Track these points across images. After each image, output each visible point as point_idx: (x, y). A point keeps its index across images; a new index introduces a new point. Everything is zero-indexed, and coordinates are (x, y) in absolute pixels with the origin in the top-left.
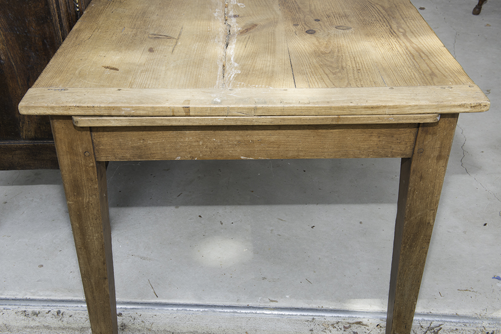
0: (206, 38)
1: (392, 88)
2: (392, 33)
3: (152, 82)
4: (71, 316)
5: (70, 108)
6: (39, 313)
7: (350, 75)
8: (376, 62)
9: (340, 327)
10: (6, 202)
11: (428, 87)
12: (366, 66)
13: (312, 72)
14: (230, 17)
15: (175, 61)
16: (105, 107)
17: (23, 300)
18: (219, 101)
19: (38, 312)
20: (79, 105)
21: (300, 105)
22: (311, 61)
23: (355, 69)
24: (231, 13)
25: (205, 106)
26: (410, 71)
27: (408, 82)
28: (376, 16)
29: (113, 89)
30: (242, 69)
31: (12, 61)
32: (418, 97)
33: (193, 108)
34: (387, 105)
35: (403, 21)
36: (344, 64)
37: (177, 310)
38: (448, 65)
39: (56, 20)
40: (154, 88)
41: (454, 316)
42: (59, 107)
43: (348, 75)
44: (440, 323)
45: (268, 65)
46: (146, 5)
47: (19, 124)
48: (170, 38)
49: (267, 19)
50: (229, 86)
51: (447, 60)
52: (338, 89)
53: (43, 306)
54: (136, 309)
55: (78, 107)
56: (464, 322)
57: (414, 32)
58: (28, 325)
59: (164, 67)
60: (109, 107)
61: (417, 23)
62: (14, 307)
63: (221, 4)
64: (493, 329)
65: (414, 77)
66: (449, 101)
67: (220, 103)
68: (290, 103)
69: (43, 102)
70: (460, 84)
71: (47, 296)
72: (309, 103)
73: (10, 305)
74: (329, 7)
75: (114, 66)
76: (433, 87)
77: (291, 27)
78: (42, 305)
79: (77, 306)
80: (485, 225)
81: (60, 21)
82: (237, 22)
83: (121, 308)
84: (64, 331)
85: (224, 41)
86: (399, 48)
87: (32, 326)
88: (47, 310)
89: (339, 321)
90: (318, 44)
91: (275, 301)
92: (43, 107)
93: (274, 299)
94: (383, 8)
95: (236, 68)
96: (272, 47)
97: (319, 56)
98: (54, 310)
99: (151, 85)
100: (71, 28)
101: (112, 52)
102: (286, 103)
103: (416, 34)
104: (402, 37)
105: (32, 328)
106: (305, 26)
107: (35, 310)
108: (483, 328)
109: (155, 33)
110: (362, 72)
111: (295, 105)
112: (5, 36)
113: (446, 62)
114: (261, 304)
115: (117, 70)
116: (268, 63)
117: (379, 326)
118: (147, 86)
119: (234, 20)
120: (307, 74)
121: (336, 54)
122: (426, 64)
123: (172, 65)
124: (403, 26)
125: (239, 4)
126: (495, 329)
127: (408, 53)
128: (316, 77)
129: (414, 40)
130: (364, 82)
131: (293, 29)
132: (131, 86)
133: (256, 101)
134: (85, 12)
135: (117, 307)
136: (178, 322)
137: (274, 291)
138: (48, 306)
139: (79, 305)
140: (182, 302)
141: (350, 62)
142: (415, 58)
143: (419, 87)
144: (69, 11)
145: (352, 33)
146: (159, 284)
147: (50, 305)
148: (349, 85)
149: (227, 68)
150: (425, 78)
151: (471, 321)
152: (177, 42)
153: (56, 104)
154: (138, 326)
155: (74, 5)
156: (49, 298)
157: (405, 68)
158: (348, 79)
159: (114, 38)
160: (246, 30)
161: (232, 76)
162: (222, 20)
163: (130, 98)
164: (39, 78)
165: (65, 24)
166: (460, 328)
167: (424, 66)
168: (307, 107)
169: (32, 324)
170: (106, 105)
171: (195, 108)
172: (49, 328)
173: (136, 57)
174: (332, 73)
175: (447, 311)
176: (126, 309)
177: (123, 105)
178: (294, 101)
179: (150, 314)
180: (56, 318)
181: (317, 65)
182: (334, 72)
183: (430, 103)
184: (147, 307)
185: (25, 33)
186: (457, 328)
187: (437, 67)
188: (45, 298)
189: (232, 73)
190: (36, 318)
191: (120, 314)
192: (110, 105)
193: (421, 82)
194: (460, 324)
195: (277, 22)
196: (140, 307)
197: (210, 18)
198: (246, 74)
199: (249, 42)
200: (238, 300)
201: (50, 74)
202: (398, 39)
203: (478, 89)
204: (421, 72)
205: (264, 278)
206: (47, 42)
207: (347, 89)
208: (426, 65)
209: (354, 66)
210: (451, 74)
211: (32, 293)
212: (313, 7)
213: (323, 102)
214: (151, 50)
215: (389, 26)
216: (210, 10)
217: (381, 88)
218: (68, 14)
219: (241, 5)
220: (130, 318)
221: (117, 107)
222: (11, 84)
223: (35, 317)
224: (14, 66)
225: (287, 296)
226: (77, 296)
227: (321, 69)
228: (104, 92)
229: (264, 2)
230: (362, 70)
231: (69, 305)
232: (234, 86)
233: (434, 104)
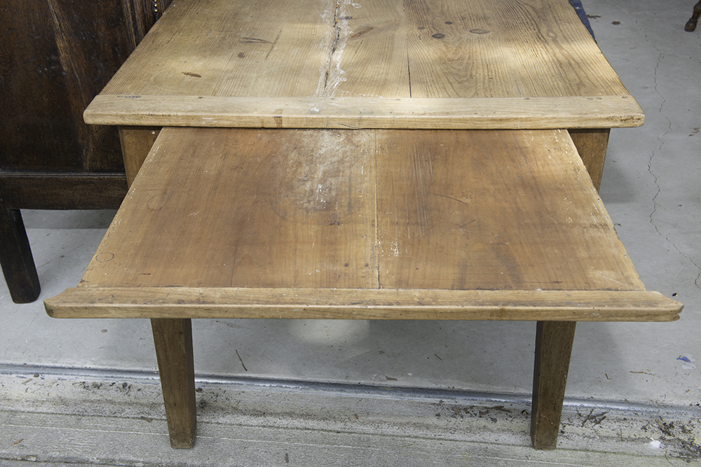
0: (308, 43)
1: (528, 99)
2: (540, 38)
3: (239, 90)
4: (139, 390)
5: (142, 116)
6: (101, 385)
7: (479, 84)
8: (514, 71)
9: (475, 412)
10: (63, 256)
11: (572, 97)
12: (500, 74)
13: (433, 81)
14: (341, 19)
15: (268, 68)
16: (183, 116)
17: (82, 369)
18: (317, 110)
19: (99, 384)
20: (153, 114)
21: (413, 117)
22: (434, 68)
23: (487, 78)
24: (343, 15)
25: (300, 116)
26: (554, 80)
27: (549, 92)
28: (523, 18)
29: (193, 97)
30: (348, 77)
31: (76, 73)
32: (557, 109)
33: (285, 118)
34: (519, 117)
35: (555, 24)
36: (474, 73)
37: (271, 386)
38: (601, 74)
39: (129, 23)
40: (241, 96)
41: (622, 403)
42: (130, 116)
43: (476, 85)
44: (604, 411)
45: (381, 72)
46: (239, 5)
47: (82, 151)
48: (265, 42)
49: (387, 22)
50: (330, 95)
51: (603, 69)
52: (461, 99)
53: (106, 377)
54: (219, 383)
55: (152, 115)
56: (635, 411)
57: (567, 36)
58: (88, 399)
59: (255, 74)
60: (188, 116)
61: (572, 26)
62: (71, 377)
63: (332, 4)
64: (672, 420)
65: (557, 86)
66: (595, 113)
67: (318, 113)
68: (402, 114)
69: (112, 110)
70: (612, 95)
71: (111, 365)
72: (424, 114)
73: (66, 375)
74: (466, 8)
75: (196, 73)
76: (578, 97)
77: (415, 30)
78: (105, 375)
79: (148, 379)
80: (674, 295)
81: (135, 23)
82: (349, 25)
83: (201, 382)
84: (131, 407)
85: (331, 45)
86: (544, 55)
87: (92, 399)
88: (111, 382)
89: (475, 405)
90: (446, 50)
91: (393, 379)
92: (111, 115)
93: (392, 377)
94: (533, 8)
95: (341, 76)
96: (389, 52)
97: (445, 63)
98: (120, 382)
99: (238, 93)
100: (146, 31)
101: (194, 57)
102: (398, 114)
103: (569, 39)
104: (551, 43)
105: (92, 402)
106: (433, 30)
107: (97, 381)
108: (659, 418)
109: (248, 37)
110: (495, 81)
111: (408, 117)
112: (69, 42)
113: (600, 71)
114: (375, 383)
115: (200, 76)
116: (382, 71)
117: (524, 413)
118: (233, 94)
119: (345, 22)
120: (427, 82)
121: (465, 61)
122: (575, 72)
123: (265, 72)
124: (554, 30)
125: (353, 5)
126: (675, 420)
127: (555, 60)
128: (437, 86)
129: (565, 46)
130: (495, 92)
131: (417, 33)
132: (214, 94)
133: (362, 111)
134: (164, 14)
135: (196, 380)
136: (271, 401)
137: (393, 368)
138: (112, 377)
139: (150, 378)
140: (276, 377)
141: (481, 70)
142: (563, 66)
143: (560, 98)
144: (145, 12)
145: (489, 37)
146: (248, 356)
147: (114, 376)
148: (476, 95)
149: (331, 76)
150: (570, 88)
151: (644, 409)
152: (273, 47)
153: (127, 111)
154: (221, 404)
155: (152, 4)
156: (113, 368)
157: (549, 77)
158: (476, 89)
159: (198, 42)
160: (359, 34)
161: (336, 85)
162: (331, 22)
163: (212, 107)
164: (108, 85)
165: (140, 27)
166: (630, 418)
167: (572, 75)
168: (422, 119)
169: (93, 397)
170: (184, 114)
171: (288, 118)
172: (112, 403)
173: (223, 64)
174: (458, 82)
175: (613, 397)
176: (207, 383)
177: (204, 114)
178: (406, 112)
179: (237, 390)
180: (121, 391)
181: (440, 73)
182: (460, 80)
183: (571, 116)
184: (233, 382)
185: (93, 38)
186: (626, 417)
187: (587, 76)
188: (109, 368)
189: (335, 82)
190: (98, 390)
191: (200, 390)
192: (188, 114)
193: (564, 93)
194: (629, 413)
195: (398, 25)
196: (224, 382)
197: (316, 20)
198: (353, 82)
199: (360, 47)
200: (347, 377)
201: (121, 80)
202: (546, 45)
203: (634, 100)
204: (567, 81)
205: (381, 352)
206: (119, 49)
207: (473, 99)
208: (574, 74)
209: (486, 74)
210: (603, 84)
211: (92, 361)
212: (446, 8)
213: (442, 113)
214: (241, 55)
215: (537, 30)
216: (317, 11)
217: (514, 98)
218: (144, 16)
219: (356, 6)
220: (212, 395)
221: (196, 116)
222: (74, 102)
223: (96, 390)
224: (79, 80)
225: (410, 374)
226: (148, 367)
227: (445, 78)
228: (183, 100)
229: (385, 2)
230: (494, 78)
231: (138, 377)
232: (338, 95)
233: (576, 116)
